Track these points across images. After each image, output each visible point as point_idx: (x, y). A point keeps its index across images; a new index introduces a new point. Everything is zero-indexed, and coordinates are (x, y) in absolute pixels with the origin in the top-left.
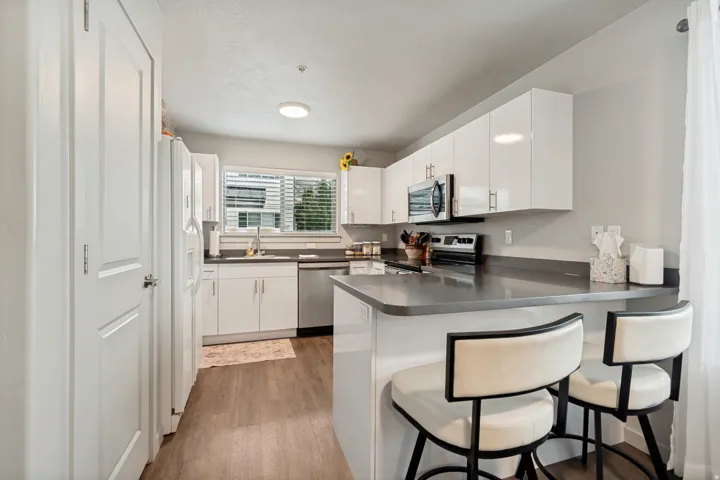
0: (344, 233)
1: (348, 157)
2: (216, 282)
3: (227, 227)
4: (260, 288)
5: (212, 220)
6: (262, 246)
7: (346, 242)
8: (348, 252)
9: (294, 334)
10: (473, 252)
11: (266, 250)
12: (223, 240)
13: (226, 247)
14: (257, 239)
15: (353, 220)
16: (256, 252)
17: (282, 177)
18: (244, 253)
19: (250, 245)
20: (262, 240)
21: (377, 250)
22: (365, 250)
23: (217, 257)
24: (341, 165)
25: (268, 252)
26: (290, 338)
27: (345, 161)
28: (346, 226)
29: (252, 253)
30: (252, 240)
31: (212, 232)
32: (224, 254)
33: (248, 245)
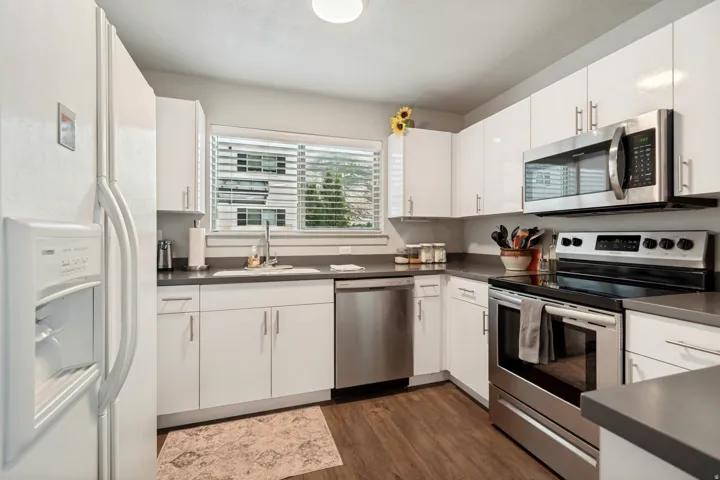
0: (392, 231)
1: (404, 115)
2: (196, 316)
3: (218, 222)
4: (271, 325)
5: (191, 209)
6: (273, 252)
7: (396, 244)
8: (399, 260)
9: (328, 397)
10: (702, 266)
11: (278, 258)
12: (211, 242)
13: (215, 254)
14: (264, 239)
15: (411, 211)
16: (263, 260)
17: (302, 147)
18: (244, 263)
19: (254, 250)
20: (272, 242)
21: (440, 255)
22: (424, 257)
23: (202, 270)
24: (394, 126)
25: (282, 261)
26: (322, 404)
27: (401, 120)
28: (395, 221)
29: (256, 263)
30: (256, 242)
31: (192, 230)
32: (211, 264)
33: (251, 251)
